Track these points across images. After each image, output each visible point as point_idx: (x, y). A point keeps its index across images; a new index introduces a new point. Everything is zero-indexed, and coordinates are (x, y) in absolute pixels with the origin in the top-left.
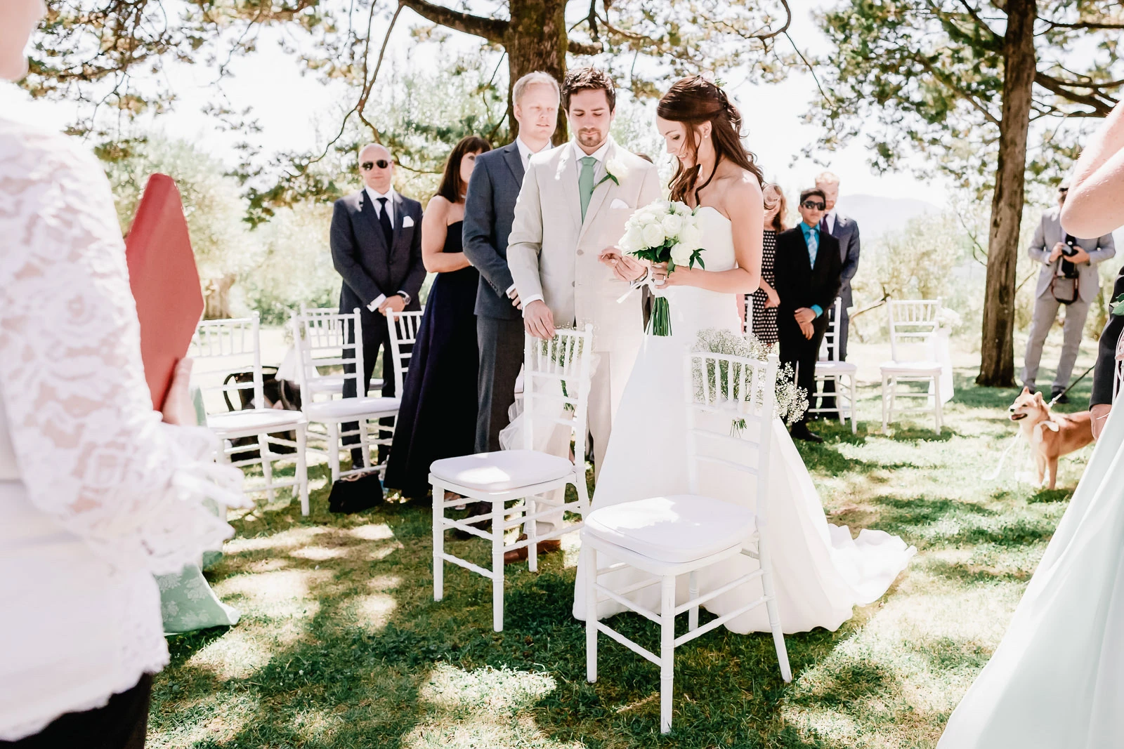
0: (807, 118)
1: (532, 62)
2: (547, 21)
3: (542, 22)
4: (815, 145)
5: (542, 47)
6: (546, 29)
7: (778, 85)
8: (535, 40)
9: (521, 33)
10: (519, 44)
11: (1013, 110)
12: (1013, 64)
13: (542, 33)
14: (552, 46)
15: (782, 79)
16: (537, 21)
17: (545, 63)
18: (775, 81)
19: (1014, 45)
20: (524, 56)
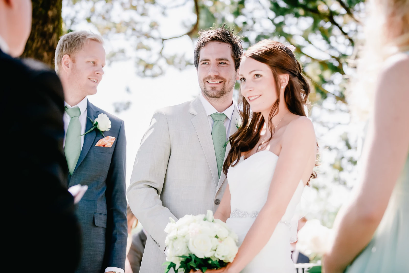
1: (36, 41)
2: (51, 6)
5: (46, 29)
6: (50, 13)
8: (41, 22)
13: (46, 16)
14: (54, 29)
16: (42, 6)
17: (47, 43)
18: (154, 76)
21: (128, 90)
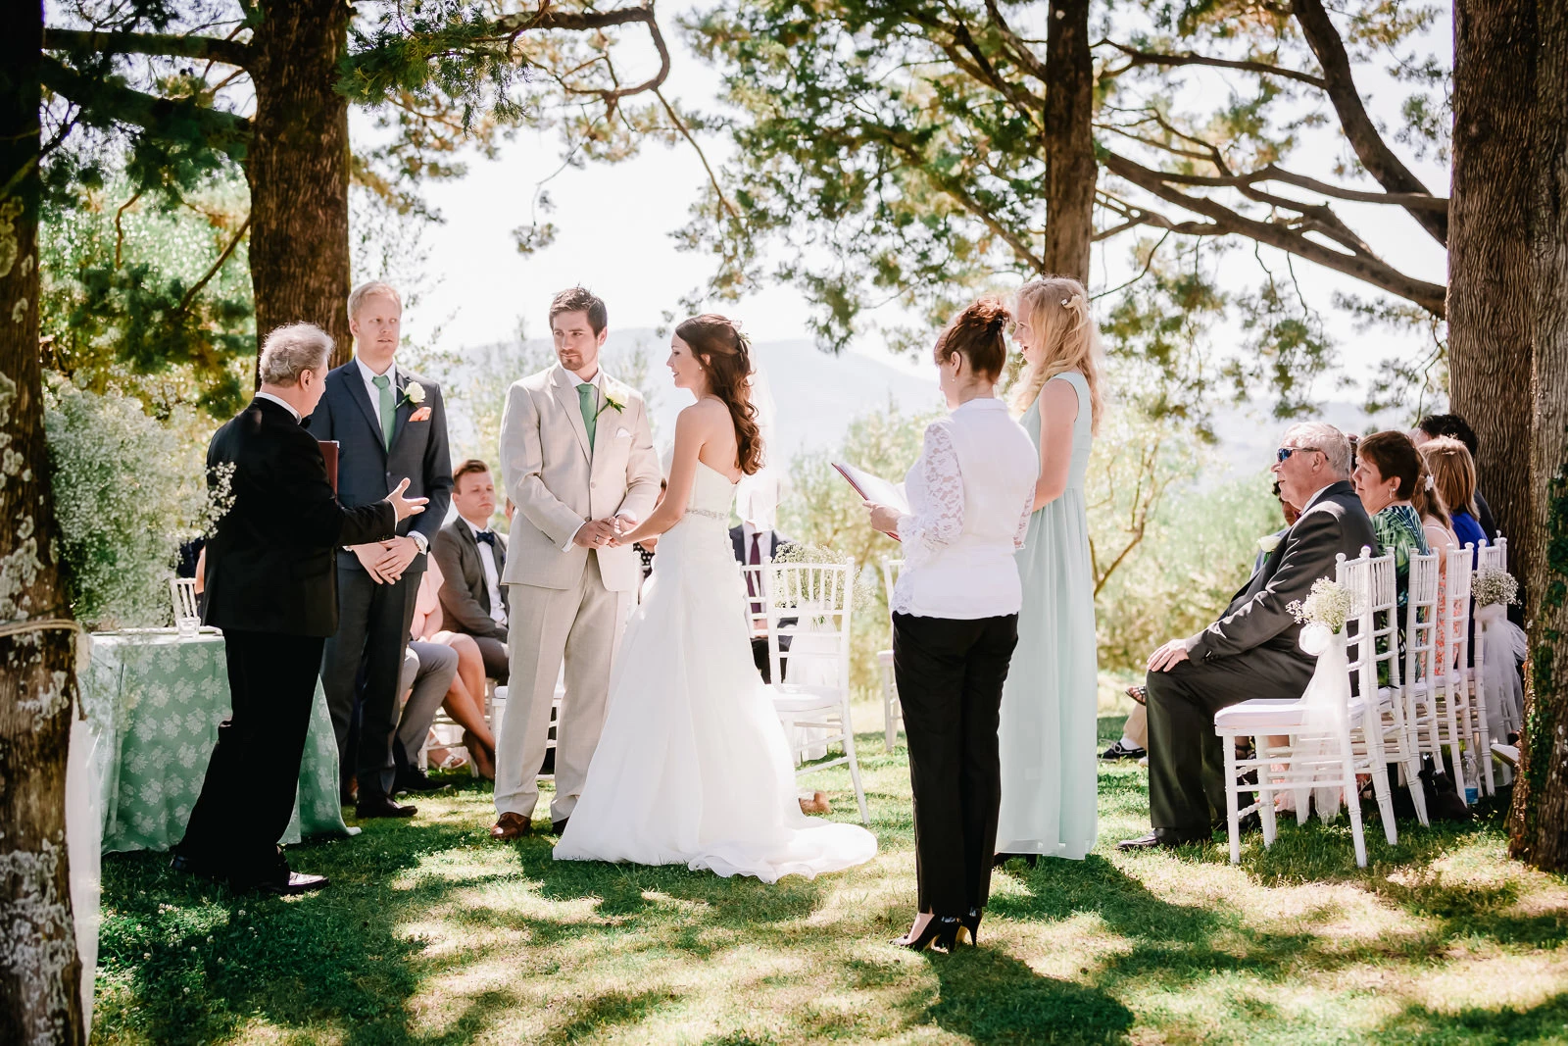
0: (688, 239)
2: (325, 128)
3: (318, 127)
4: (704, 291)
5: (320, 167)
6: (325, 138)
7: (618, 165)
9: (282, 144)
10: (280, 161)
11: (1062, 248)
12: (1059, 169)
13: (318, 145)
14: (333, 166)
15: (627, 154)
17: (323, 192)
18: (612, 158)
19: (1059, 138)
20: (288, 181)
21: (544, 200)
